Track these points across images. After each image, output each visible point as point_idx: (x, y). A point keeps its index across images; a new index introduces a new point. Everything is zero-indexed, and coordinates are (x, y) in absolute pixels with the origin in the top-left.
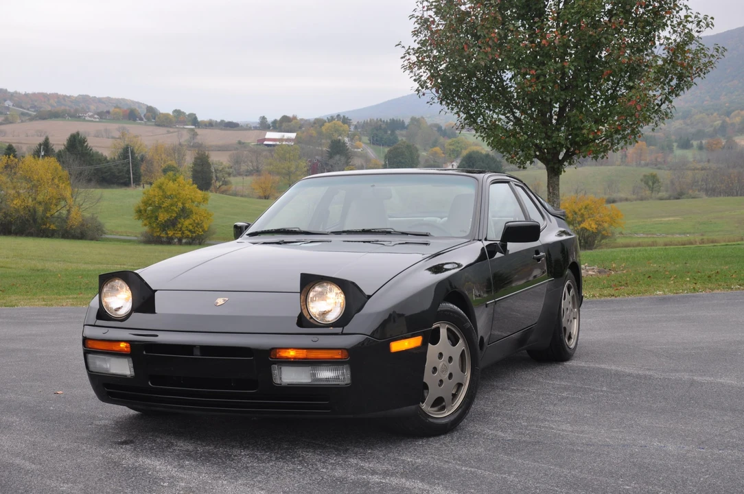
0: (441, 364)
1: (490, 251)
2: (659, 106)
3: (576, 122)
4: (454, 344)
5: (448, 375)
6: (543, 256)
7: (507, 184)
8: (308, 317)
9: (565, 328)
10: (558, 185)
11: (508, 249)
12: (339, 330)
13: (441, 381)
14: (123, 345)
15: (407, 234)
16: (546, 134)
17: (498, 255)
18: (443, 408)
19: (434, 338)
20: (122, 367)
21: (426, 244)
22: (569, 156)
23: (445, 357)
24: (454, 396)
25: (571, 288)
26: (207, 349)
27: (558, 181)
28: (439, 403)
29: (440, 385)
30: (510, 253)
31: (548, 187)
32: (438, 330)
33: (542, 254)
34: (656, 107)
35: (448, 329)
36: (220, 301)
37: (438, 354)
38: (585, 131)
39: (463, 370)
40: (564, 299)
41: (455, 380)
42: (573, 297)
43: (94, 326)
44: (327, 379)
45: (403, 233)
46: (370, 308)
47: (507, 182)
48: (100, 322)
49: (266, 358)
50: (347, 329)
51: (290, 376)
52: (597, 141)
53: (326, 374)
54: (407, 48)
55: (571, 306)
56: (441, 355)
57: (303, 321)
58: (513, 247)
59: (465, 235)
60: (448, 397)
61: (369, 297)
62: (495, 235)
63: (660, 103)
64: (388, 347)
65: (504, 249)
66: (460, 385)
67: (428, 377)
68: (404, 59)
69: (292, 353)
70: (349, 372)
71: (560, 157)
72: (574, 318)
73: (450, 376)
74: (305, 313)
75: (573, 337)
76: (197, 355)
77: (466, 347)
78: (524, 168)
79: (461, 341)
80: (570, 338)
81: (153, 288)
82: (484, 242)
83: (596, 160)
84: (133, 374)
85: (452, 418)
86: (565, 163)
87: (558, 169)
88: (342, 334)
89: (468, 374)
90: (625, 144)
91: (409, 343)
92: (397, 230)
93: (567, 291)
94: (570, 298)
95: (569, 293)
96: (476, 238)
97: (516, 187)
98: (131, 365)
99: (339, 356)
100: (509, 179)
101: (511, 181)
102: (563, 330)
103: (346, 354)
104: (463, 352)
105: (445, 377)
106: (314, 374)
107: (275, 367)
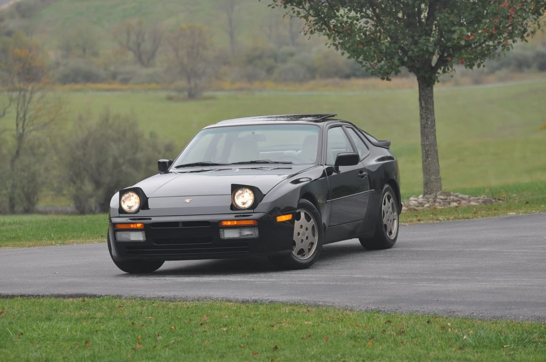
0: (301, 231)
1: (329, 171)
4: (308, 221)
5: (305, 237)
6: (365, 175)
7: (340, 127)
8: (235, 206)
9: (386, 225)
10: (432, 97)
11: (340, 170)
12: (252, 211)
13: (302, 240)
14: (139, 225)
15: (279, 163)
17: (334, 174)
18: (304, 255)
19: (297, 217)
20: (138, 237)
21: (290, 168)
22: (442, 62)
23: (304, 228)
24: (310, 250)
25: (391, 197)
26: (186, 223)
28: (301, 252)
29: (302, 243)
30: (341, 172)
31: (420, 100)
32: (300, 213)
33: (364, 173)
35: (305, 213)
36: (188, 201)
37: (300, 226)
38: (455, 36)
39: (314, 235)
40: (385, 204)
41: (309, 241)
42: (392, 204)
43: (119, 217)
44: (247, 235)
45: (276, 163)
46: (265, 200)
47: (341, 126)
48: (121, 215)
49: (217, 226)
50: (255, 210)
51: (229, 234)
53: (247, 233)
55: (390, 209)
56: (301, 226)
57: (233, 207)
58: (343, 169)
59: (313, 162)
60: (306, 250)
61: (265, 195)
62: (332, 162)
64: (276, 220)
65: (337, 170)
66: (312, 244)
67: (296, 238)
69: (229, 223)
70: (258, 231)
72: (394, 219)
73: (307, 238)
74: (234, 204)
75: (393, 232)
76: (181, 227)
77: (315, 223)
78: (388, 79)
79: (312, 220)
80: (391, 233)
81: (148, 197)
82: (324, 166)
84: (145, 239)
85: (309, 261)
86: (439, 71)
87: (430, 78)
88: (254, 213)
89: (317, 238)
91: (286, 218)
92: (272, 161)
93: (387, 200)
94: (390, 205)
95: (389, 201)
96: (320, 164)
97: (347, 129)
98: (144, 235)
99: (253, 223)
100: (341, 123)
101: (344, 125)
102: (384, 226)
103: (256, 222)
104: (313, 226)
105: (304, 238)
106: (240, 233)
107: (221, 230)
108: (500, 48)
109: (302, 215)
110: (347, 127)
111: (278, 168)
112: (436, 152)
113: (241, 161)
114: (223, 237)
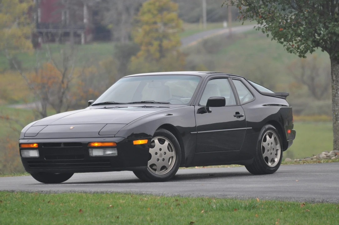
0: (159, 153)
6: (242, 115)
7: (226, 79)
11: (210, 110)
14: (35, 145)
15: (160, 103)
20: (34, 154)
21: (168, 107)
26: (66, 144)
30: (212, 112)
36: (72, 128)
42: (275, 139)
43: (23, 139)
44: (109, 154)
48: (25, 138)
49: (86, 147)
50: (116, 136)
51: (96, 153)
53: (109, 152)
56: (161, 149)
61: (127, 124)
62: (204, 103)
64: (133, 144)
65: (208, 110)
69: (96, 144)
70: (117, 151)
76: (62, 146)
84: (39, 156)
88: (114, 137)
91: (142, 142)
92: (156, 101)
93: (267, 137)
94: (272, 140)
96: (192, 105)
97: (233, 80)
98: (38, 152)
99: (113, 145)
100: (228, 76)
101: (231, 77)
103: (115, 144)
106: (104, 152)
107: (90, 149)
111: (160, 107)
113: (134, 102)
114: (91, 155)
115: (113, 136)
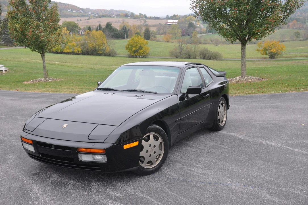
0: (150, 149)
2: (282, 20)
3: (251, 27)
7: (196, 68)
9: (219, 119)
10: (245, 49)
11: (189, 96)
13: (150, 155)
15: (149, 92)
16: (241, 31)
17: (186, 99)
22: (249, 38)
23: (152, 146)
24: (157, 159)
25: (224, 103)
26: (57, 146)
27: (245, 48)
29: (150, 157)
30: (190, 98)
31: (242, 49)
32: (149, 136)
33: (207, 94)
34: (281, 21)
35: (154, 135)
36: (65, 126)
37: (149, 145)
38: (254, 30)
39: (161, 150)
41: (157, 154)
43: (24, 132)
44: (99, 160)
50: (105, 141)
51: (85, 158)
52: (258, 34)
53: (99, 158)
54: (192, 1)
55: (223, 110)
59: (171, 92)
60: (154, 160)
63: (283, 19)
64: (123, 147)
65: (187, 96)
66: (160, 155)
68: (191, 5)
70: (106, 158)
71: (246, 39)
72: (224, 115)
73: (155, 153)
76: (53, 148)
77: (162, 141)
79: (160, 139)
82: (180, 94)
83: (258, 40)
86: (248, 41)
87: (245, 43)
88: (104, 143)
89: (163, 151)
90: (268, 35)
93: (221, 105)
94: (223, 108)
95: (222, 106)
96: (175, 94)
97: (200, 68)
98: (34, 148)
99: (102, 152)
100: (197, 65)
101: (198, 66)
102: (218, 121)
104: (161, 143)
105: (152, 153)
106: (93, 158)
107: (79, 154)
108: (267, 34)
109: (152, 137)
110: (200, 67)
112: (245, 64)
114: (81, 160)
115: (103, 141)
